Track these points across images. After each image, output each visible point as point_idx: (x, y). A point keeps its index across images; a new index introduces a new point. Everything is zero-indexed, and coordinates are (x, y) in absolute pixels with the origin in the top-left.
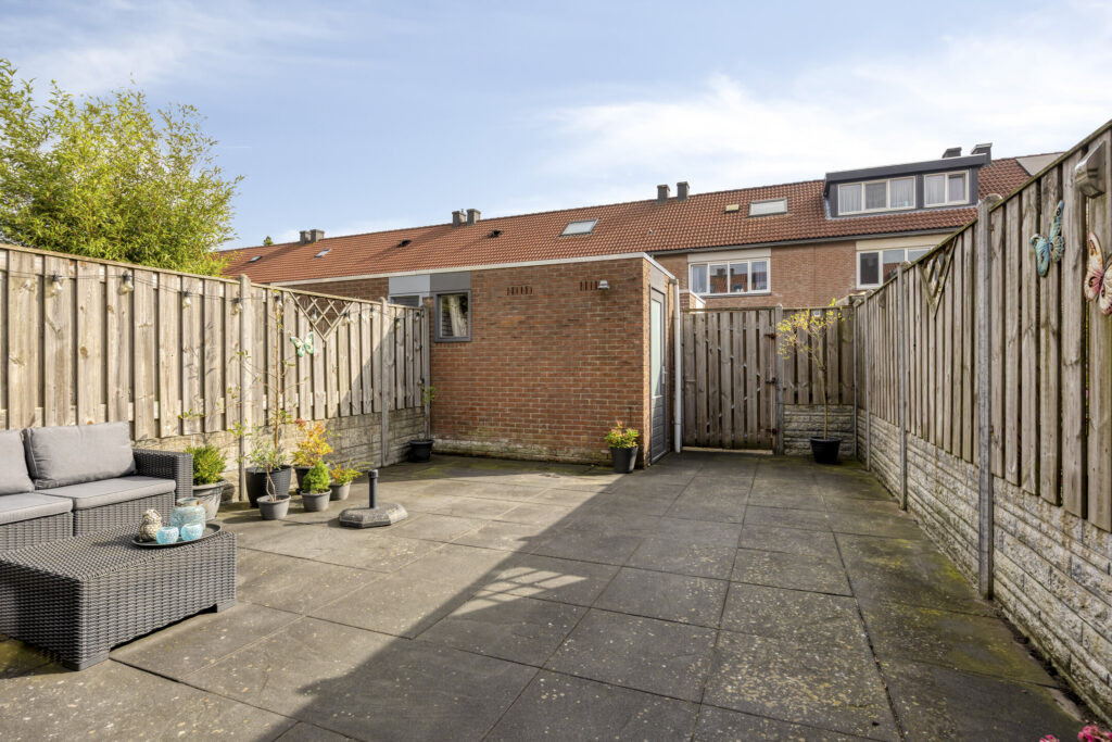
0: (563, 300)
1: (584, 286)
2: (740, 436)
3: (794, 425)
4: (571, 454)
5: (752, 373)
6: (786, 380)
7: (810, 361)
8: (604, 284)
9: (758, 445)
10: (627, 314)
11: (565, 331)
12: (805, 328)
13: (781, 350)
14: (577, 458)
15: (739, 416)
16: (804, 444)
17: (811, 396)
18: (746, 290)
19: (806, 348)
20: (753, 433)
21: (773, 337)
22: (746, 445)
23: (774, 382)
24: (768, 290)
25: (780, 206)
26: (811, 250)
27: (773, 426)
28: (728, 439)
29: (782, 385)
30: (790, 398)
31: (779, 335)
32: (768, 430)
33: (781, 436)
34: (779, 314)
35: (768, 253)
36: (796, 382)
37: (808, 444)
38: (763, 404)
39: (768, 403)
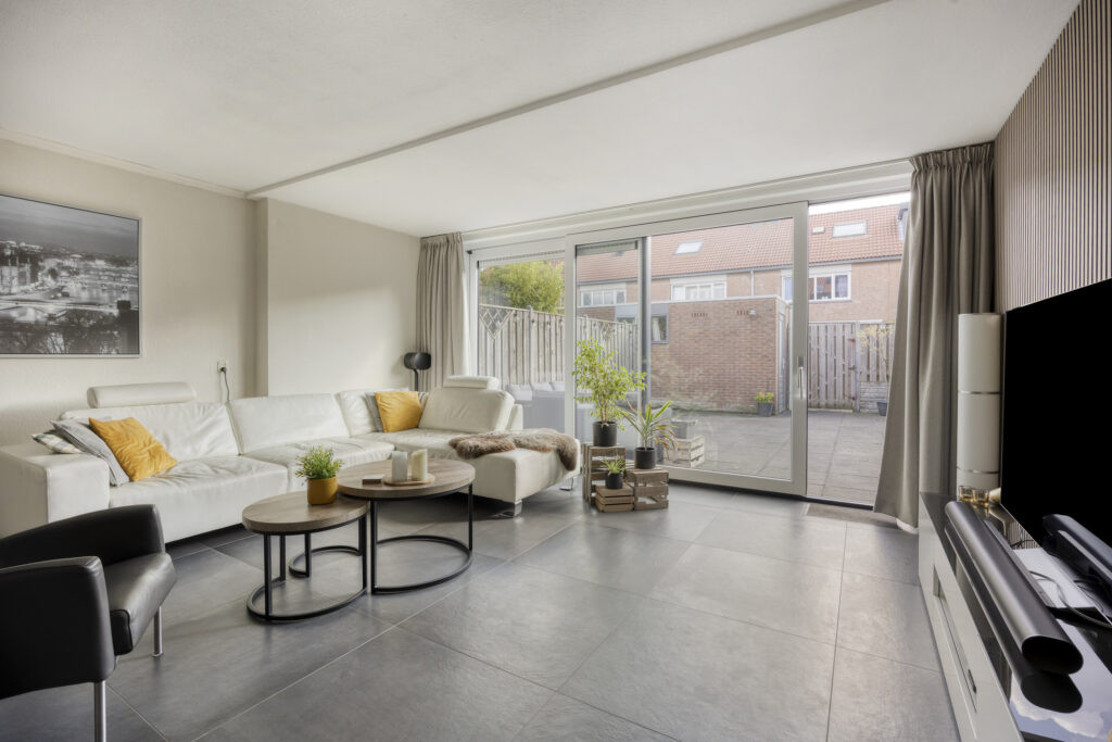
0: (726, 321)
1: (740, 313)
2: (831, 401)
3: (866, 394)
4: (732, 407)
5: (840, 363)
6: (862, 367)
7: (878, 356)
8: (753, 312)
9: (844, 407)
10: (766, 329)
11: (728, 339)
12: (874, 336)
13: (858, 349)
14: (735, 410)
15: (831, 390)
16: (873, 406)
17: (878, 376)
18: (830, 297)
19: (875, 348)
20: (840, 400)
21: (853, 341)
22: (835, 406)
23: (854, 368)
24: (849, 298)
25: (859, 228)
26: (886, 265)
27: (853, 394)
28: (823, 403)
29: (858, 370)
30: (864, 377)
31: (858, 340)
32: (850, 398)
33: (858, 402)
34: (857, 328)
35: (849, 268)
36: (868, 368)
37: (876, 406)
38: (846, 382)
39: (850, 381)
